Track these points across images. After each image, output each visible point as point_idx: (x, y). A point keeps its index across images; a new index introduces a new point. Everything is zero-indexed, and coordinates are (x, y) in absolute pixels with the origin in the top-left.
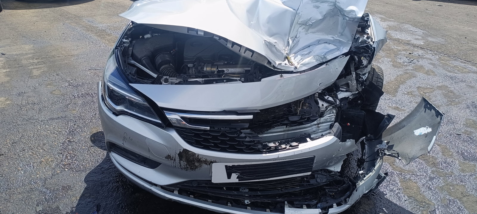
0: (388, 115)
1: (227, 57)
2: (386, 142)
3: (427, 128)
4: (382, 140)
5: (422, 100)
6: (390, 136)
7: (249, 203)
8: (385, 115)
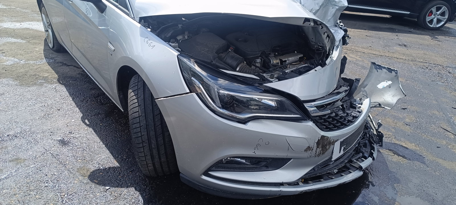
0: (356, 79)
1: (278, 49)
2: (359, 99)
3: (387, 82)
4: (355, 98)
5: (371, 64)
6: (360, 94)
7: (337, 171)
8: (354, 80)
